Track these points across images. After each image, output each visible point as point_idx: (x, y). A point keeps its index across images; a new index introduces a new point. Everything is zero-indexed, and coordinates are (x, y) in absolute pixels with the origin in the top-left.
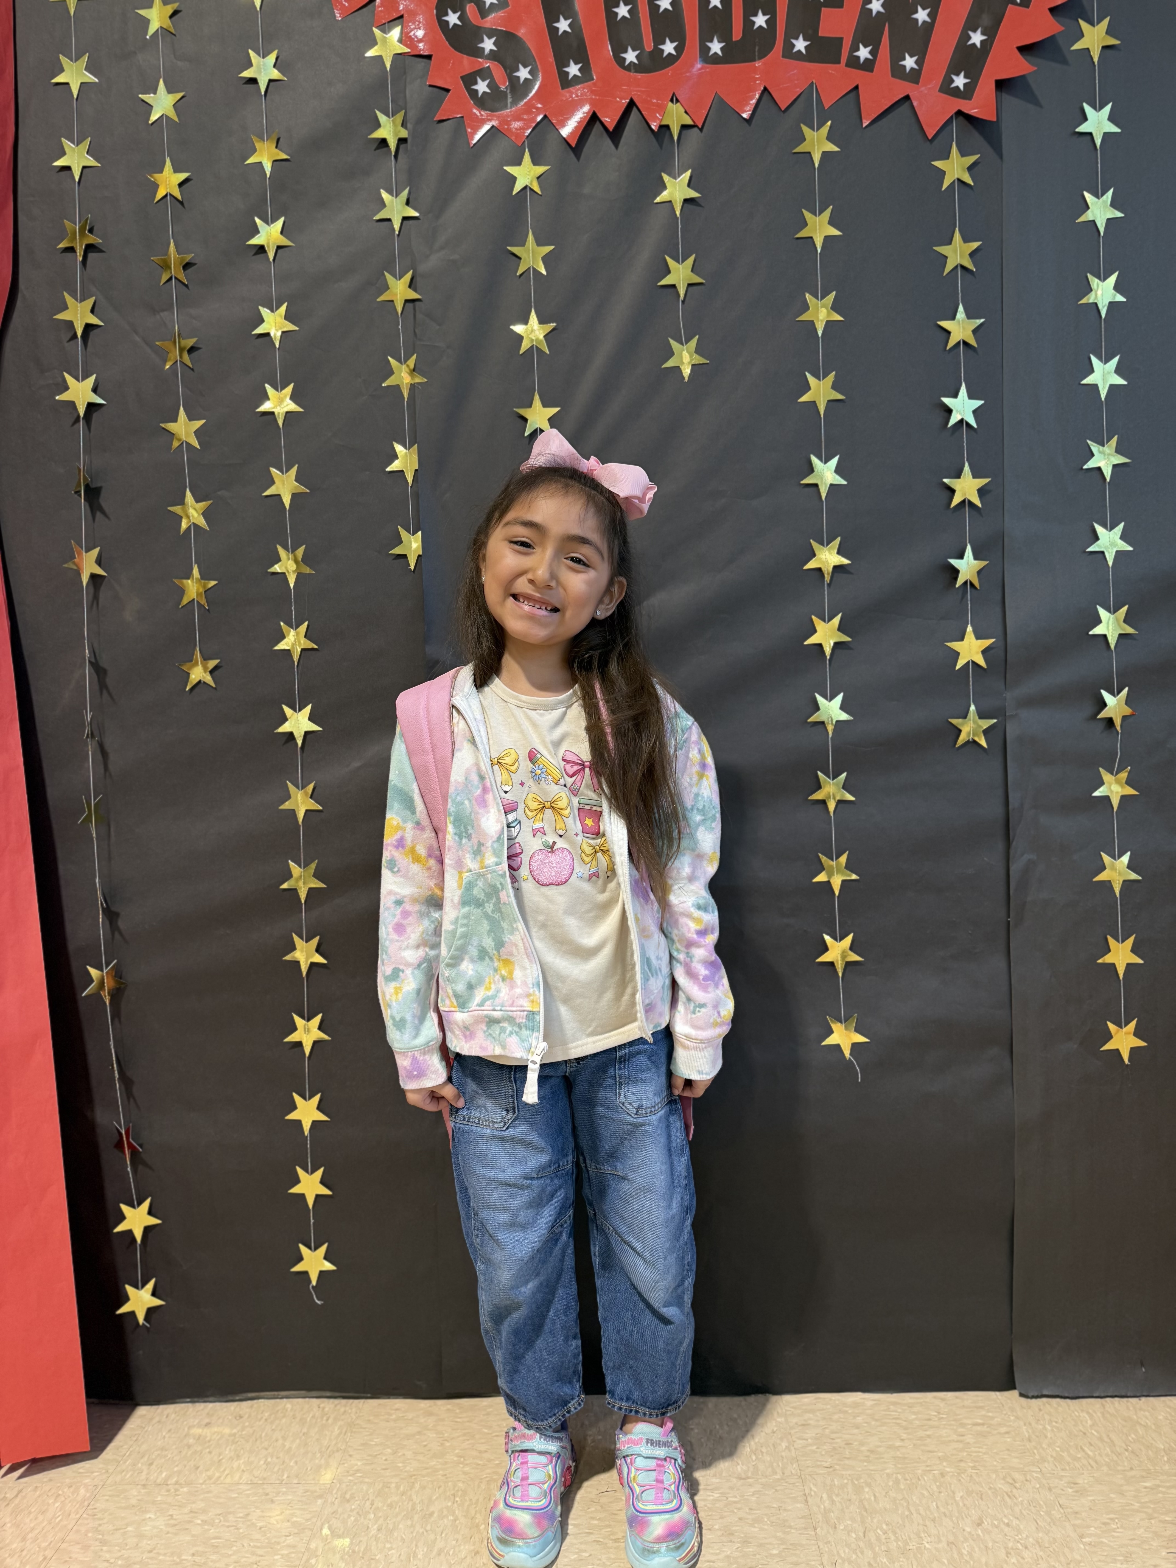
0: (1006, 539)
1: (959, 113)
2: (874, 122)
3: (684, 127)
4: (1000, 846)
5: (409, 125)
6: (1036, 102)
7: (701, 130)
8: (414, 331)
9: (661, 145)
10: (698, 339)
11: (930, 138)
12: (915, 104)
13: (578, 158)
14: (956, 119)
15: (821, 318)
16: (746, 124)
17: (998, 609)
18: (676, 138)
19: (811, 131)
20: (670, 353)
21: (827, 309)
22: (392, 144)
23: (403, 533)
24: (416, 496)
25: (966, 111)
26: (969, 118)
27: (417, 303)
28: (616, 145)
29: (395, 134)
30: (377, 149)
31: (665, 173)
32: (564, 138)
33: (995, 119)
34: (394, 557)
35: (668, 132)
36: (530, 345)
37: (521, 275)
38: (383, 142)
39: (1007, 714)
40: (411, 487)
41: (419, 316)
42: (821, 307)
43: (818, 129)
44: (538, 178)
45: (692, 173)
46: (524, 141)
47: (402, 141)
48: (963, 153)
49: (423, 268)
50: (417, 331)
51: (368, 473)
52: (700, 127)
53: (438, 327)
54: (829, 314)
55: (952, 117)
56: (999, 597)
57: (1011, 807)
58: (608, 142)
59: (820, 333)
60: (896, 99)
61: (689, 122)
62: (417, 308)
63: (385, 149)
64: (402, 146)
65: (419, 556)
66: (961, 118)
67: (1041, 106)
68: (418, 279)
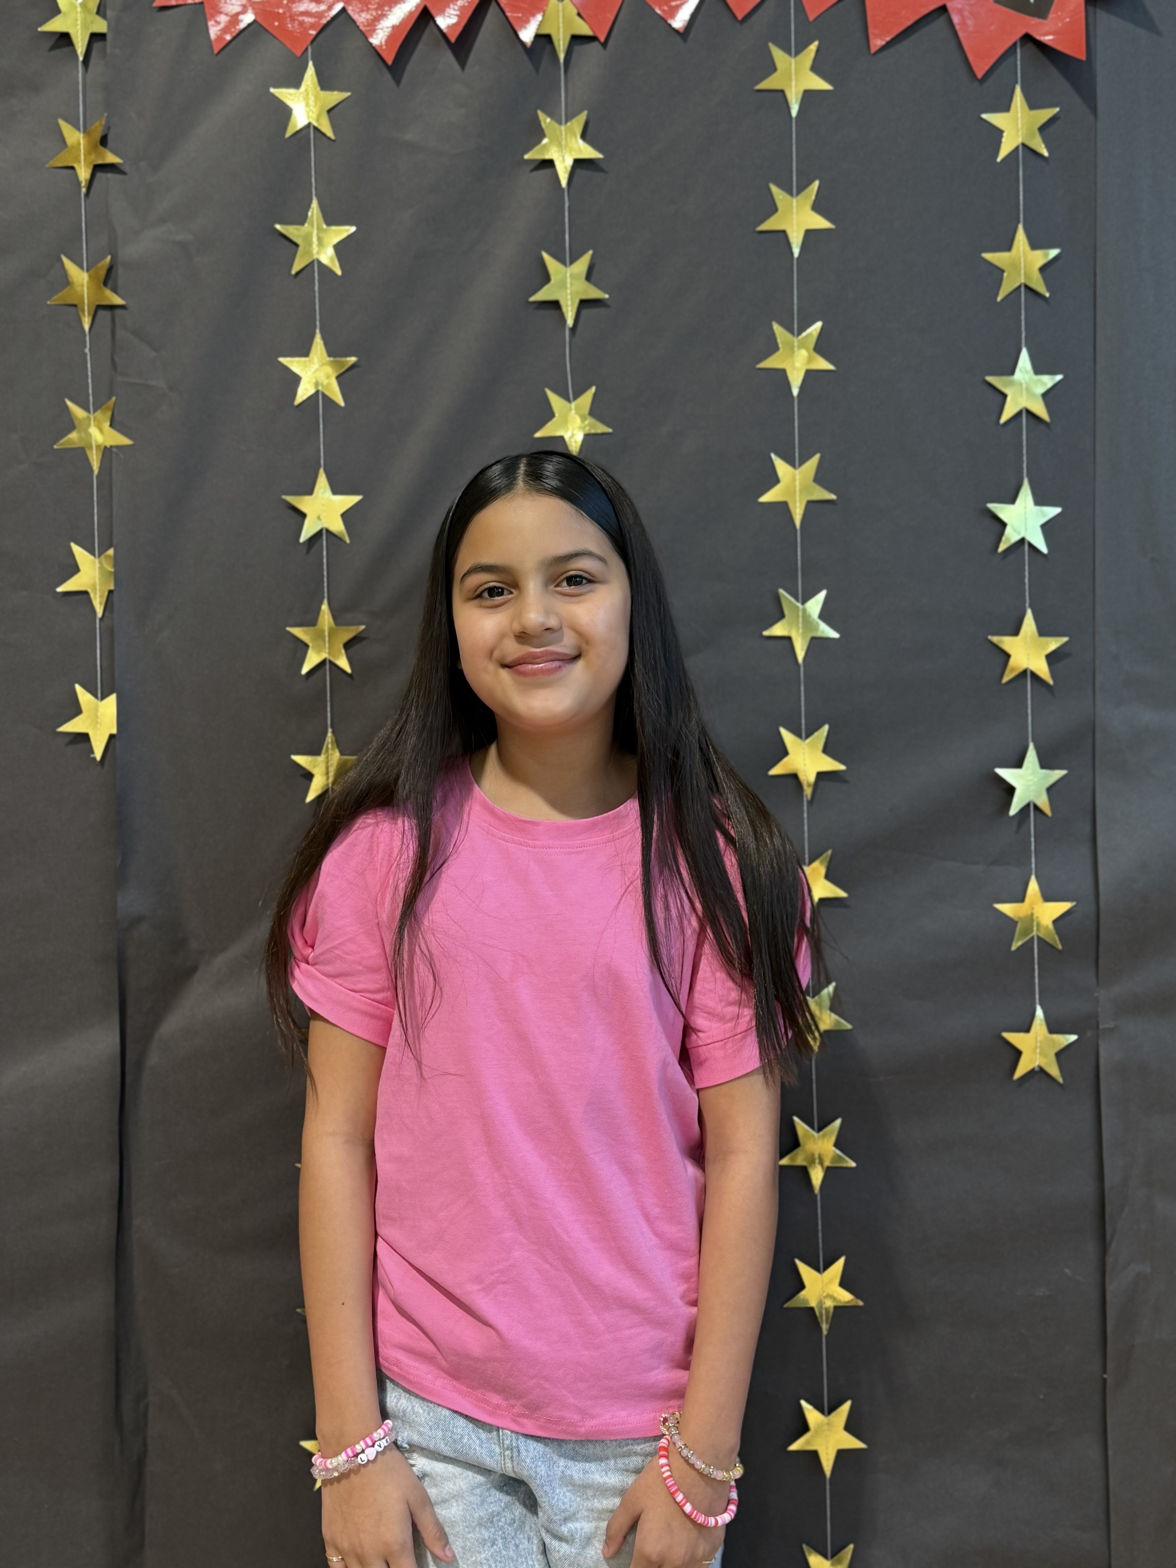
0: (1098, 735)
1: (1027, 38)
2: (888, 45)
3: (576, 39)
4: (1091, 1248)
5: (109, 13)
6: (1150, 26)
7: (604, 45)
8: (113, 360)
9: (537, 70)
10: (595, 395)
11: (979, 76)
12: (956, 19)
13: (398, 81)
14: (1021, 47)
15: (798, 364)
16: (678, 38)
17: (1086, 850)
18: (562, 56)
19: (786, 56)
20: (548, 414)
21: (807, 350)
22: (80, 46)
23: (84, 696)
24: (110, 634)
25: (1038, 38)
26: (1042, 47)
27: (118, 312)
28: (463, 64)
29: (85, 26)
30: (53, 48)
31: (544, 111)
32: (374, 48)
33: (1084, 58)
34: (67, 740)
35: (548, 47)
36: (312, 391)
37: (298, 273)
38: (65, 38)
39: (1101, 1027)
40: (101, 619)
41: (121, 333)
42: (799, 348)
43: (797, 53)
44: (329, 111)
45: (588, 116)
46: (307, 49)
47: (95, 38)
48: (1033, 104)
49: (130, 251)
50: (116, 358)
51: (25, 593)
52: (602, 39)
53: (154, 354)
54: (810, 360)
55: (1015, 44)
56: (1088, 829)
57: (1107, 1184)
58: (449, 57)
59: (795, 392)
60: (925, 11)
61: (584, 29)
62: (117, 320)
63: (66, 50)
64: (97, 45)
65: (112, 737)
66: (1030, 46)
67: (1158, 33)
68: (120, 271)
